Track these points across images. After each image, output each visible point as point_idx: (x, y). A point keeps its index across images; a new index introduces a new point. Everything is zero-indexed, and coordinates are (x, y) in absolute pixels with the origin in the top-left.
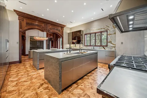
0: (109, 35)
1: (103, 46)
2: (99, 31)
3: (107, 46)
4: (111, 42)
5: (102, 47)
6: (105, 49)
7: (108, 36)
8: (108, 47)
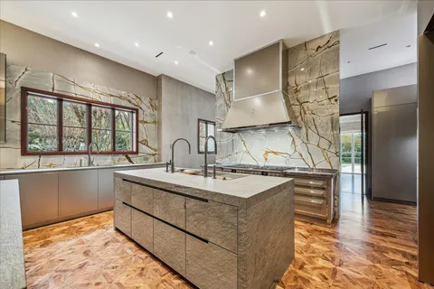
0: (141, 121)
1: (126, 154)
2: (111, 101)
3: (137, 153)
4: (146, 143)
5: (124, 157)
6: (131, 161)
7: (140, 125)
8: (140, 154)
